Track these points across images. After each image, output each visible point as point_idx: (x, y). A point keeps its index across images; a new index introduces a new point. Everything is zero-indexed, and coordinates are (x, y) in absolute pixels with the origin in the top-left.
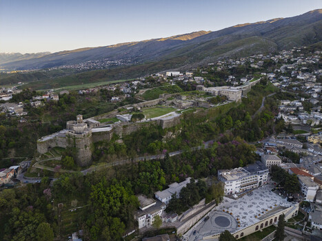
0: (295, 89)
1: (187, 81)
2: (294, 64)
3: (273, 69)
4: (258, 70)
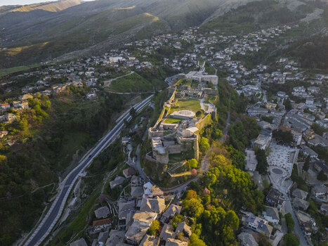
0: (221, 67)
1: (139, 67)
2: (202, 44)
3: (192, 50)
4: (182, 51)
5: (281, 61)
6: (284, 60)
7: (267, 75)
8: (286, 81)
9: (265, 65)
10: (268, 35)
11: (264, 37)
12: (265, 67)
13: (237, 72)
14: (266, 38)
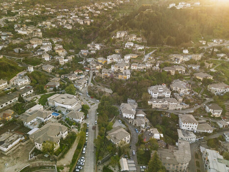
5: (118, 36)
6: (123, 35)
7: (100, 60)
8: (133, 73)
9: (98, 43)
10: (100, 7)
11: (96, 9)
12: (98, 47)
13: (47, 58)
14: (99, 10)
